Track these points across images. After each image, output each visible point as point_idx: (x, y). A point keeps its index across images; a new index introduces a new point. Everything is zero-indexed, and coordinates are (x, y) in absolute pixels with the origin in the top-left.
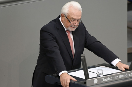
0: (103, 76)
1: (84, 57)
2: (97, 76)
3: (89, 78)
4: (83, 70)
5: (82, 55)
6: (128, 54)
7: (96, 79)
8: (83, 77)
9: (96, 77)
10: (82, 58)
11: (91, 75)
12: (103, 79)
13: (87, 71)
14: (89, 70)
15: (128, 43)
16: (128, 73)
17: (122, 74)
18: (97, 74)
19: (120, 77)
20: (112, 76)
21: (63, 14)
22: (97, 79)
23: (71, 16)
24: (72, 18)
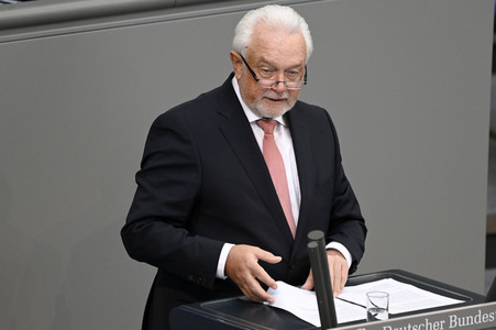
0: (391, 316)
1: (320, 241)
2: (365, 317)
3: (335, 325)
5: (311, 235)
7: (362, 328)
8: (315, 319)
9: (364, 321)
10: (311, 245)
11: (344, 313)
13: (331, 298)
16: (485, 310)
17: (460, 314)
19: (453, 324)
21: (234, 53)
22: (365, 327)
23: (258, 55)
24: (263, 60)
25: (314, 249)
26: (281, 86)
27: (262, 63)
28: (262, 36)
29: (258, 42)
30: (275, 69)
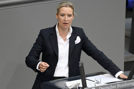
1: (82, 64)
3: (86, 87)
4: (81, 80)
10: (80, 65)
12: (101, 88)
13: (85, 80)
18: (95, 83)
19: (118, 86)
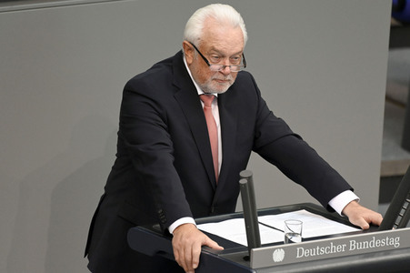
0: (303, 240)
1: (249, 179)
2: (283, 240)
3: (259, 245)
4: (243, 220)
5: (242, 174)
6: (383, 179)
7: (280, 248)
8: (242, 240)
9: (282, 243)
10: (241, 182)
11: (266, 236)
12: (301, 250)
13: (256, 223)
14: (260, 219)
15: (384, 145)
16: (378, 237)
17: (358, 240)
18: (283, 235)
19: (353, 247)
20: (329, 243)
21: (186, 42)
22: (282, 248)
23: (210, 45)
24: (213, 49)
25: (245, 185)
26: (227, 69)
27: (213, 52)
28: (212, 31)
29: (209, 35)
30: (221, 56)
